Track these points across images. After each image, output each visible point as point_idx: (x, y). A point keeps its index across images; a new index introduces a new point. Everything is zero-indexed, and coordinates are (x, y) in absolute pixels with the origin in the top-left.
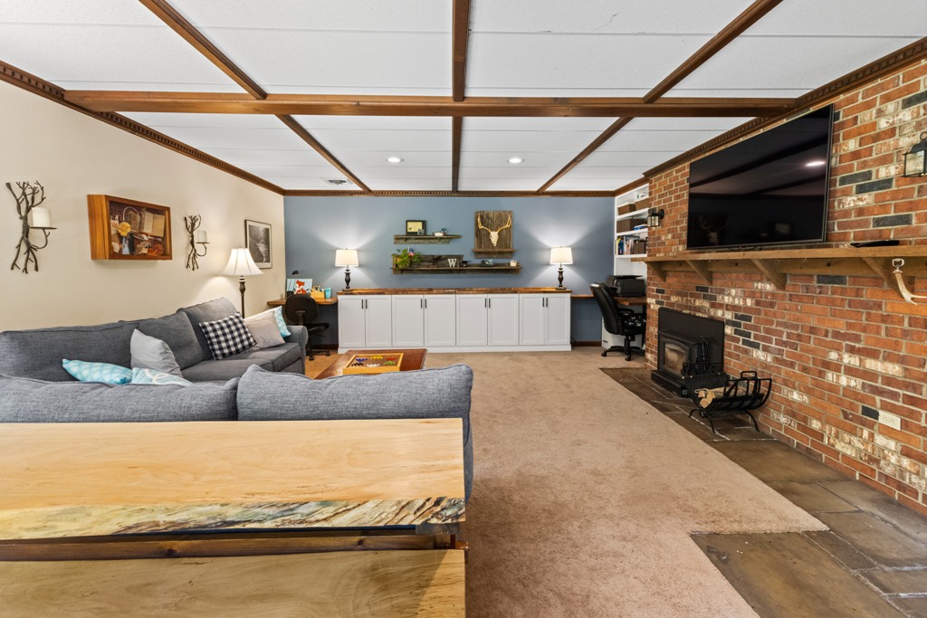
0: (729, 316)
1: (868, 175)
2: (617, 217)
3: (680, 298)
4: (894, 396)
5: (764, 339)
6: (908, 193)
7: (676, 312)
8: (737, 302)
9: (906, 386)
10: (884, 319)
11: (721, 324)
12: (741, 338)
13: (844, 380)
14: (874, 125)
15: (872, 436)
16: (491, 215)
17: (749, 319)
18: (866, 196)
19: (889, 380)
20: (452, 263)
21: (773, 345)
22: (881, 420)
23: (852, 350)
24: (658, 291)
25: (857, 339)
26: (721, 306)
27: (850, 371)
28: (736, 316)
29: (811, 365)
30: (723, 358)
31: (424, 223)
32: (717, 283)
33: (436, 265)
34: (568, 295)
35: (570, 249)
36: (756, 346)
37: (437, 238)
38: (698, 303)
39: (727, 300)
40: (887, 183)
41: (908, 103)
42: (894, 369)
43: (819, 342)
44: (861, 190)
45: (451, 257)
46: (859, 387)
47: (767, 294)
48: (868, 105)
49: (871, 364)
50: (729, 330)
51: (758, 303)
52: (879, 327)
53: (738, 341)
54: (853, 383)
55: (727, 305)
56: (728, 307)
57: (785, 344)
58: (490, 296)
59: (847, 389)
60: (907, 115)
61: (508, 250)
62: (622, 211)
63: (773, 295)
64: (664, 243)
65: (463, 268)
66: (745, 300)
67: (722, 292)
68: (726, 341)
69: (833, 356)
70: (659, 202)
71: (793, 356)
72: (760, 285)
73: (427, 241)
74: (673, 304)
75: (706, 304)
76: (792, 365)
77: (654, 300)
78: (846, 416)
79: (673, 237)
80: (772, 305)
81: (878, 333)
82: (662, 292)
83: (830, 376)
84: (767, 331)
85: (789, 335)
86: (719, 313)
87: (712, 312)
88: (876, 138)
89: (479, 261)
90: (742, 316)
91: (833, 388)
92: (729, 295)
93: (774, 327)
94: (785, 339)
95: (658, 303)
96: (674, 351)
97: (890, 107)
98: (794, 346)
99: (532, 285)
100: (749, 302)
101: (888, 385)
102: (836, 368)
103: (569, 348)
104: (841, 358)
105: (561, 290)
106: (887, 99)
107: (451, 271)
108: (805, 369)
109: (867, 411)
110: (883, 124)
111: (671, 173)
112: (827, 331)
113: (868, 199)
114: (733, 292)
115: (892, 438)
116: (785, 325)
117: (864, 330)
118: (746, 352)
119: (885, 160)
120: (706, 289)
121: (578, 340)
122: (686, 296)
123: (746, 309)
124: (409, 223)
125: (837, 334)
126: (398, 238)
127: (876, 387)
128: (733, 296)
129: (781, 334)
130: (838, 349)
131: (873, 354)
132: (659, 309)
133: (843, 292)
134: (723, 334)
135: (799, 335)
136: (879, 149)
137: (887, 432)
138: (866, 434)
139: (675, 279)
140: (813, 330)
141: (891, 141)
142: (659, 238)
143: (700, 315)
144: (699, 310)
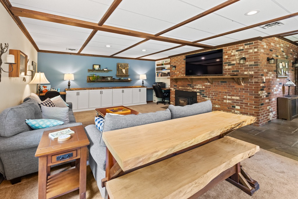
0: (198, 91)
1: (230, 63)
2: (156, 67)
3: (182, 87)
4: (238, 103)
5: (208, 95)
6: (238, 66)
7: (181, 91)
8: (200, 87)
9: (240, 101)
10: (235, 89)
11: (196, 93)
12: (202, 95)
13: (228, 101)
14: (231, 54)
15: (234, 111)
16: (122, 64)
17: (204, 91)
18: (230, 66)
19: (237, 100)
20: (109, 79)
21: (211, 96)
22: (236, 108)
23: (229, 95)
24: (174, 86)
25: (230, 93)
26: (195, 89)
27: (229, 99)
28: (200, 91)
29: (220, 99)
30: (197, 101)
31: (100, 66)
32: (194, 83)
33: (103, 80)
34: (146, 88)
35: (145, 75)
36: (206, 97)
37: (105, 71)
38: (188, 88)
39: (197, 87)
40: (234, 64)
41: (237, 51)
42: (238, 98)
43: (222, 94)
44: (229, 65)
45: (109, 77)
46: (231, 102)
47: (208, 85)
48: (230, 50)
49: (233, 98)
50: (198, 94)
51: (206, 87)
52: (234, 91)
53: (201, 96)
54: (230, 102)
55: (197, 88)
56: (198, 89)
57: (214, 96)
58: (123, 89)
59: (229, 103)
60: (237, 53)
61: (127, 75)
62: (158, 65)
63: (210, 85)
64: (176, 74)
65: (113, 80)
66: (202, 87)
67: (196, 85)
68: (197, 96)
69: (225, 97)
70: (174, 64)
71: (216, 98)
72: (206, 84)
73: (100, 72)
74: (180, 89)
75: (191, 88)
76: (216, 100)
77: (173, 88)
78: (228, 108)
79: (179, 73)
80: (210, 88)
81: (234, 92)
82: (176, 86)
83: (225, 101)
84: (209, 93)
85: (214, 94)
86: (195, 90)
88: (231, 56)
89: (118, 78)
90: (201, 91)
91: (225, 103)
92: (198, 86)
93: (211, 92)
94: (213, 94)
95: (174, 89)
96: (183, 100)
97: (234, 51)
98: (216, 96)
99: (134, 85)
100: (203, 87)
101: (237, 101)
102: (226, 99)
103: (146, 103)
104: (227, 97)
105: (143, 86)
106: (233, 49)
107: (109, 82)
108: (219, 100)
109: (233, 107)
110: (232, 54)
111: (178, 57)
112: (223, 92)
113: (230, 67)
114: (199, 85)
116: (213, 92)
117: (231, 91)
118: (203, 98)
119: (233, 60)
120: (191, 85)
121: (149, 100)
122: (184, 86)
123: (203, 89)
124: (94, 66)
125: (225, 93)
126: (89, 71)
127: (235, 102)
128: (199, 86)
129: (212, 94)
130: (226, 95)
131: (234, 96)
132: (175, 90)
133: (226, 84)
134: (197, 95)
135: (217, 93)
136: (232, 58)
137: (237, 110)
138: (233, 111)
139: (181, 83)
140: (220, 92)
141: (234, 57)
142: (174, 73)
143: (189, 91)
144: (189, 90)
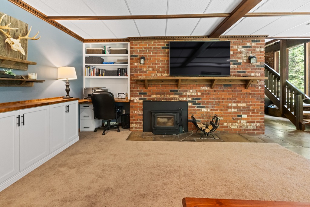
0: (189, 99)
1: (236, 61)
4: (245, 110)
5: (206, 104)
6: (245, 66)
8: (193, 94)
9: (247, 107)
10: (241, 94)
11: (187, 102)
12: (196, 106)
13: (233, 110)
14: (237, 50)
15: (240, 121)
17: (200, 99)
18: (235, 65)
19: (244, 107)
21: (210, 106)
22: (242, 117)
23: (234, 102)
24: (141, 94)
25: (235, 99)
26: (185, 96)
27: (234, 107)
28: (193, 99)
29: (223, 109)
32: (183, 88)
36: (203, 107)
38: (172, 96)
39: (188, 94)
40: (240, 63)
41: (244, 47)
42: (244, 105)
43: (226, 102)
44: (234, 64)
46: (237, 111)
47: (206, 91)
48: (235, 45)
49: (239, 105)
50: (190, 104)
51: (203, 94)
52: (240, 96)
54: (235, 110)
55: (188, 96)
56: (189, 96)
57: (215, 104)
59: (234, 113)
60: (243, 50)
63: (209, 91)
66: (197, 93)
68: (189, 108)
69: (230, 105)
70: (140, 53)
71: (217, 107)
72: (203, 88)
74: (153, 98)
75: (177, 96)
76: (217, 110)
77: (137, 98)
78: (233, 119)
79: (153, 70)
80: (209, 94)
81: (240, 97)
82: (144, 94)
83: (229, 110)
84: (207, 102)
85: (215, 102)
86: (185, 99)
87: (180, 99)
88: (237, 53)
90: (195, 100)
91: (230, 113)
92: (189, 92)
93: (210, 100)
94: (214, 103)
95: (140, 99)
97: (240, 47)
98: (217, 105)
100: (199, 94)
101: (243, 108)
102: (230, 108)
104: (232, 105)
106: (239, 45)
108: (221, 110)
109: (239, 116)
110: (239, 50)
112: (227, 99)
113: (236, 66)
114: (191, 91)
115: (244, 120)
116: (214, 99)
117: (237, 97)
118: (199, 110)
119: (239, 58)
120: (177, 91)
122: (163, 94)
123: (198, 96)
125: (230, 99)
127: (241, 110)
128: (192, 92)
129: (213, 102)
130: (231, 103)
131: (240, 102)
132: (143, 101)
133: (231, 88)
134: (188, 106)
135: (219, 101)
136: (239, 55)
138: (239, 121)
140: (223, 99)
141: (241, 54)
143: (173, 101)
144: (172, 99)
